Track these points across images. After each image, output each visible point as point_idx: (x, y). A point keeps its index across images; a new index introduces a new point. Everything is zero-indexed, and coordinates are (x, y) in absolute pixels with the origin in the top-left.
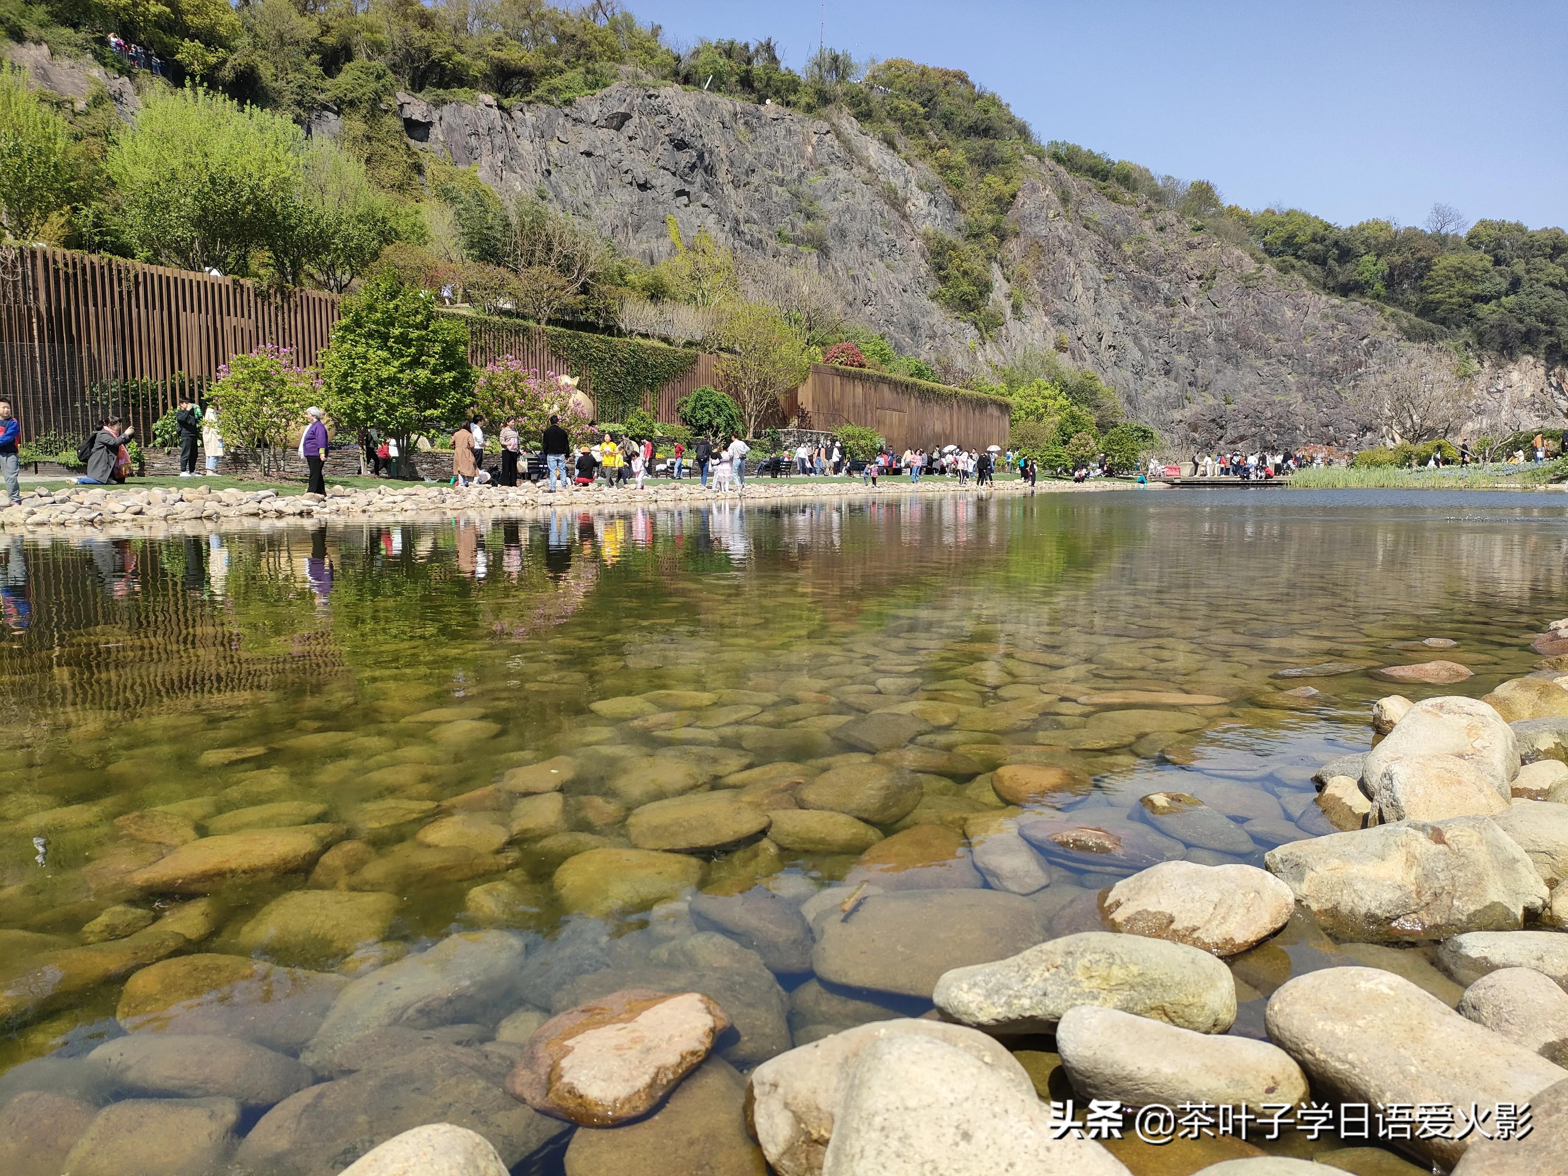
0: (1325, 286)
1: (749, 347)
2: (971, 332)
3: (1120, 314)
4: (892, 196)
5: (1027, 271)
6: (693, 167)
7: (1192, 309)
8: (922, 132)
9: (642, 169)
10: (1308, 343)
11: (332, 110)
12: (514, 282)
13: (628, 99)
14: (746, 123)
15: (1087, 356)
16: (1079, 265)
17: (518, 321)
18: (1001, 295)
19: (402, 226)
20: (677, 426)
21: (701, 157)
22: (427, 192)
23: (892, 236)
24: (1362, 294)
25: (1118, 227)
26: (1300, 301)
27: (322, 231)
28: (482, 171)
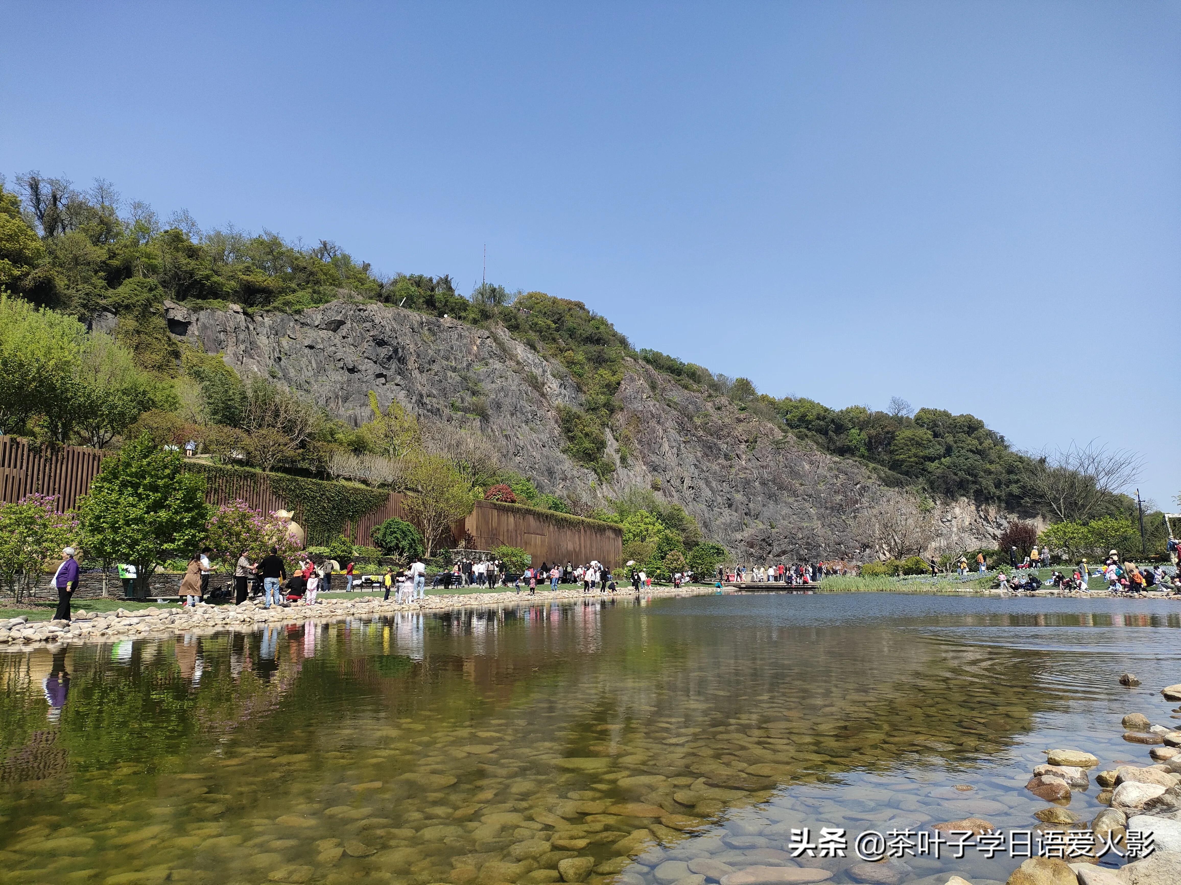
0: (828, 449)
1: (429, 488)
2: (593, 476)
3: (695, 465)
4: (534, 381)
5: (630, 435)
6: (390, 358)
7: (743, 462)
8: (554, 340)
9: (351, 357)
10: (821, 487)
11: (110, 312)
12: (247, 440)
13: (343, 311)
14: (429, 329)
15: (674, 493)
16: (665, 431)
17: (247, 469)
18: (612, 450)
19: (159, 397)
20: (371, 548)
21: (396, 351)
22: (181, 371)
23: (535, 408)
24: (853, 455)
25: (690, 406)
26: (813, 458)
27: (92, 402)
28: (227, 358)
